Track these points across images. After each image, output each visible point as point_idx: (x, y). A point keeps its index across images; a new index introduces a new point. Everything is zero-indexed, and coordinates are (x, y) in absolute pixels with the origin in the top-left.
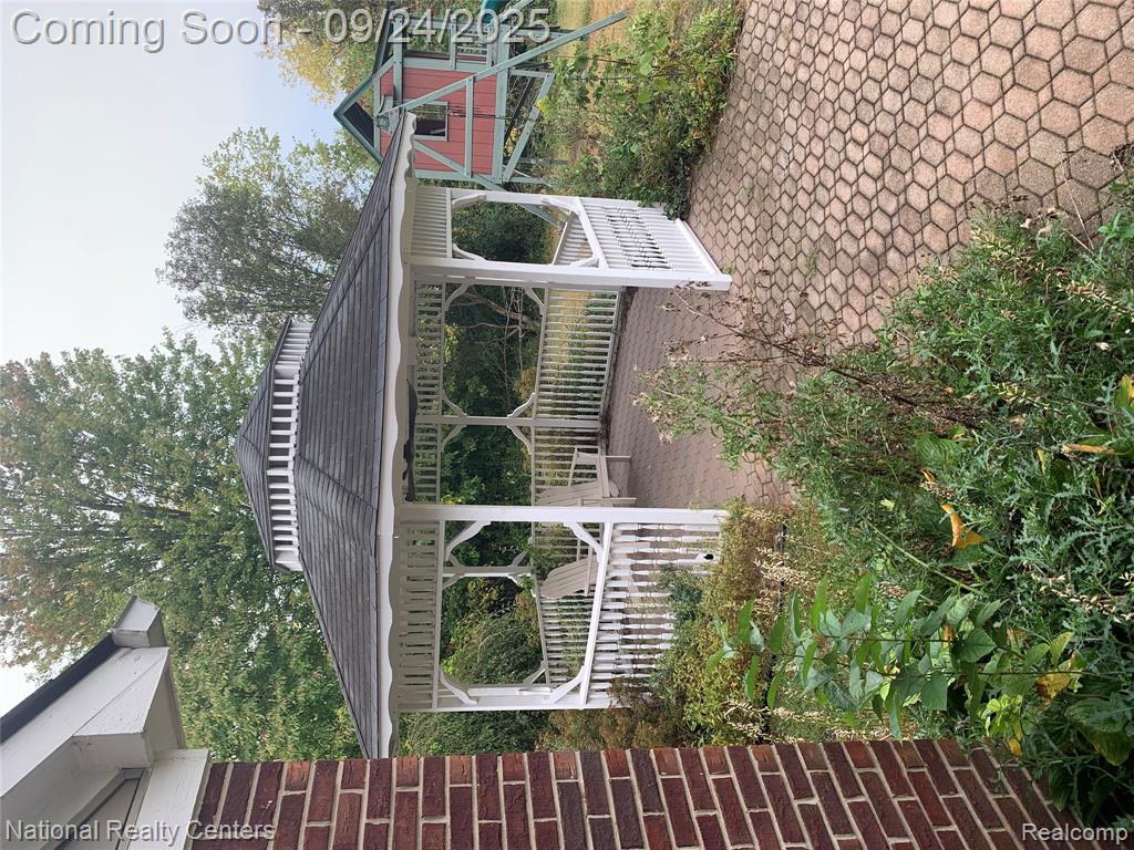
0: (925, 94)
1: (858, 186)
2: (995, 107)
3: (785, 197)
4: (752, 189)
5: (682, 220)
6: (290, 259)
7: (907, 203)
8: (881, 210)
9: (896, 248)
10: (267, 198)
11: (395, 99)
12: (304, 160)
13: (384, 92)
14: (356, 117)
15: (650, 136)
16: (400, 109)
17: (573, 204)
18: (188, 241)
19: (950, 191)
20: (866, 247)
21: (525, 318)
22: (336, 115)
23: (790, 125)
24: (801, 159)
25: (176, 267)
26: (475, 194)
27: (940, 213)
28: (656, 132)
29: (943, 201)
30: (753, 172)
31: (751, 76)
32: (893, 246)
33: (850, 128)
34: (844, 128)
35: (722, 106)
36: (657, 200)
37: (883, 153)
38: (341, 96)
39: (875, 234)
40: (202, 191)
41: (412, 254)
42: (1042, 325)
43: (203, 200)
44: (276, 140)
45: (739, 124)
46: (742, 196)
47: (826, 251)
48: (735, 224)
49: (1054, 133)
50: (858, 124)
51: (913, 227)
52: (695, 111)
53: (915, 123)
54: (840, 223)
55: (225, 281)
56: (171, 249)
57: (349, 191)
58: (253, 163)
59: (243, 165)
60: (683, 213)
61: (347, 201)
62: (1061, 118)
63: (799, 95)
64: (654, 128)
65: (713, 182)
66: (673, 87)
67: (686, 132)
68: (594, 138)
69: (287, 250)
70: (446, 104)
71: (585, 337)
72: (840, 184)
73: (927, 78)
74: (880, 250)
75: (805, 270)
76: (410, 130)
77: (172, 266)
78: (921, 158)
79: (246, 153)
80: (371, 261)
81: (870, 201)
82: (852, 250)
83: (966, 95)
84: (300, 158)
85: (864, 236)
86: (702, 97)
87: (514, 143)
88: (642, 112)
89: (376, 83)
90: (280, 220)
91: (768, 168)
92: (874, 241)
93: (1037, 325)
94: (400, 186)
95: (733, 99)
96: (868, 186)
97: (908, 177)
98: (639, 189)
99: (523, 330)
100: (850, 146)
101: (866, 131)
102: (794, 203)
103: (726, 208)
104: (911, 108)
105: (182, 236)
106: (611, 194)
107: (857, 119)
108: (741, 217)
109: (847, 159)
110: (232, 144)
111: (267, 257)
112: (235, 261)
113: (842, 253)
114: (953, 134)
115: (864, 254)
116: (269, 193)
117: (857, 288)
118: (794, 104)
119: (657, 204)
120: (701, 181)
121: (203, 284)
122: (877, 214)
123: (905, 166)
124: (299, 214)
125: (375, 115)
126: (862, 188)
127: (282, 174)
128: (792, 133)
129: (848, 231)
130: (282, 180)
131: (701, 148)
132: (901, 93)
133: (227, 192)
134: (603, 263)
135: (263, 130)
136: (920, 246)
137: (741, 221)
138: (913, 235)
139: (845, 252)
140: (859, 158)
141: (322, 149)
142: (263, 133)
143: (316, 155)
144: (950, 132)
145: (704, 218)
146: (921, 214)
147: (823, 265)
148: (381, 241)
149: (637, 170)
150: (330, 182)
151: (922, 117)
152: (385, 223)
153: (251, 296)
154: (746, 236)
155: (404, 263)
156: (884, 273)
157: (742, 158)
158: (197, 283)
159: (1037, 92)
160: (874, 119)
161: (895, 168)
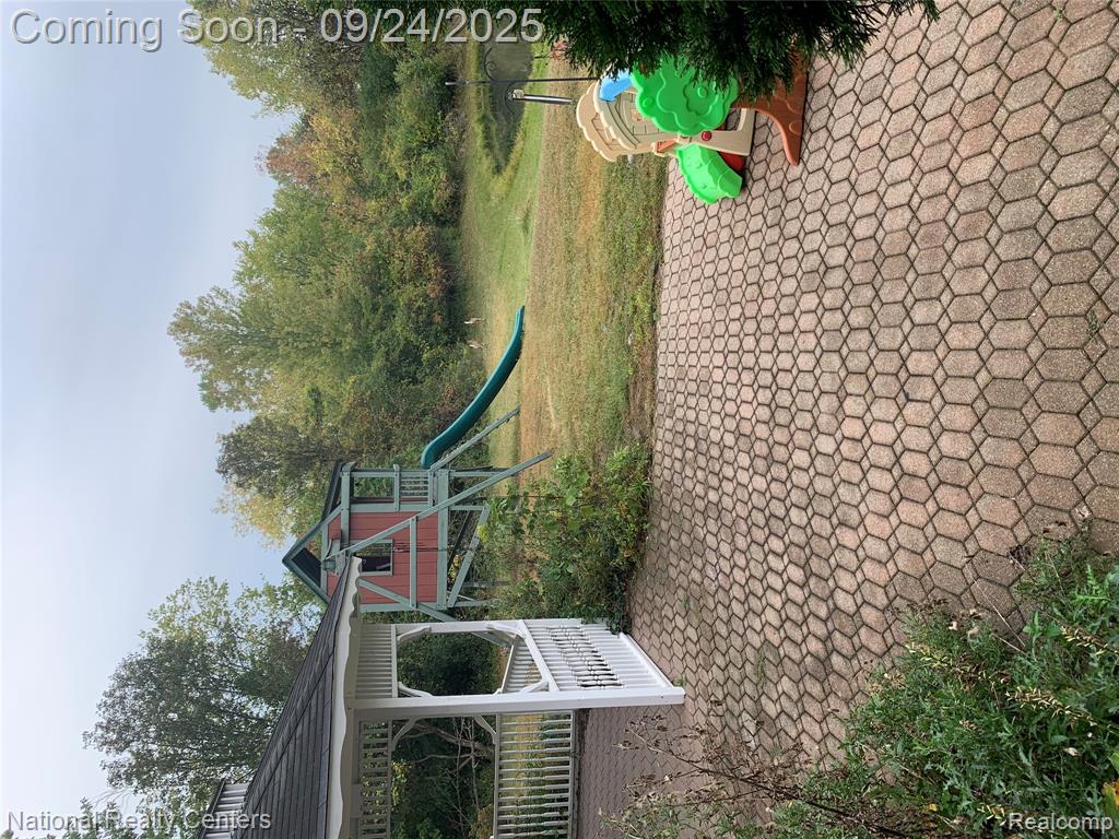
0: (827, 509)
1: (786, 593)
2: (891, 518)
3: (720, 607)
4: (687, 601)
5: (626, 633)
6: (230, 706)
7: (836, 608)
8: (814, 615)
9: (838, 652)
10: (211, 645)
11: (342, 542)
12: (251, 604)
13: (331, 536)
14: (303, 562)
15: (584, 558)
16: (347, 551)
17: (518, 627)
18: (123, 698)
19: (874, 594)
20: (809, 652)
21: (477, 745)
22: (285, 561)
23: (711, 540)
24: (727, 571)
25: (107, 729)
26: (419, 627)
27: (869, 615)
28: (589, 554)
29: (870, 604)
30: (685, 585)
31: (667, 500)
32: (834, 649)
33: (766, 541)
34: (761, 540)
35: (646, 526)
36: (599, 616)
37: (802, 562)
38: (291, 541)
39: (813, 638)
40: (144, 645)
41: (357, 698)
42: (1004, 734)
43: (145, 654)
44: (225, 587)
45: (664, 541)
46: (679, 606)
47: (771, 659)
48: (677, 635)
49: (950, 538)
50: (772, 537)
51: (849, 630)
52: (622, 532)
53: (824, 534)
54: (778, 630)
55: (158, 738)
56: (104, 709)
57: (295, 630)
58: (199, 611)
59: (189, 614)
60: (625, 626)
61: (292, 640)
62: (951, 525)
63: (713, 513)
64: (586, 550)
65: (649, 596)
66: (598, 513)
67: (617, 551)
68: (532, 562)
69: (227, 696)
70: (390, 541)
71: (544, 764)
72: (769, 593)
73: (824, 496)
74: (822, 654)
75: (755, 679)
76: (355, 573)
77: (102, 727)
78: (838, 566)
79: (194, 602)
80: (313, 711)
81: (801, 607)
82: (796, 656)
83: (862, 508)
84: (248, 602)
85: (804, 641)
86: (626, 520)
87: (458, 568)
88: (573, 537)
89: (324, 530)
90: (222, 666)
91: (699, 580)
92: (814, 645)
93: (1000, 734)
94: (345, 631)
95: (655, 520)
96: (796, 594)
97: (831, 583)
98: (580, 606)
99: (477, 758)
100: (771, 558)
101: (782, 544)
102: (730, 613)
103: (665, 620)
104: (816, 521)
105: (118, 694)
106: (552, 614)
107: (771, 533)
108: (682, 629)
109: (770, 569)
110: (180, 596)
111: (206, 706)
112: (171, 715)
113: (786, 659)
114: (861, 542)
115: (809, 659)
116: (213, 640)
117: (810, 695)
118: (711, 522)
119: (599, 620)
120: (638, 595)
121: (134, 744)
122: (811, 619)
123: (826, 573)
124: (242, 659)
125: (322, 559)
126: (791, 595)
127: (229, 619)
128: (714, 547)
129: (787, 637)
130: (228, 625)
131: (633, 564)
132: (805, 510)
133: (170, 643)
134: (553, 687)
135: (212, 579)
136: (860, 648)
137: (683, 632)
138: (851, 638)
139: (790, 658)
140: (781, 568)
141: (270, 591)
142: (212, 582)
143: (264, 598)
144: (858, 542)
145: (647, 631)
146: (852, 617)
147: (771, 672)
148: (324, 688)
149: (575, 589)
150: (276, 622)
151: (829, 530)
152: (329, 670)
153: (186, 751)
154: (690, 646)
155: (348, 708)
156: (832, 678)
157: (673, 572)
158: (127, 744)
159: (924, 504)
160: (787, 532)
161: (817, 576)
